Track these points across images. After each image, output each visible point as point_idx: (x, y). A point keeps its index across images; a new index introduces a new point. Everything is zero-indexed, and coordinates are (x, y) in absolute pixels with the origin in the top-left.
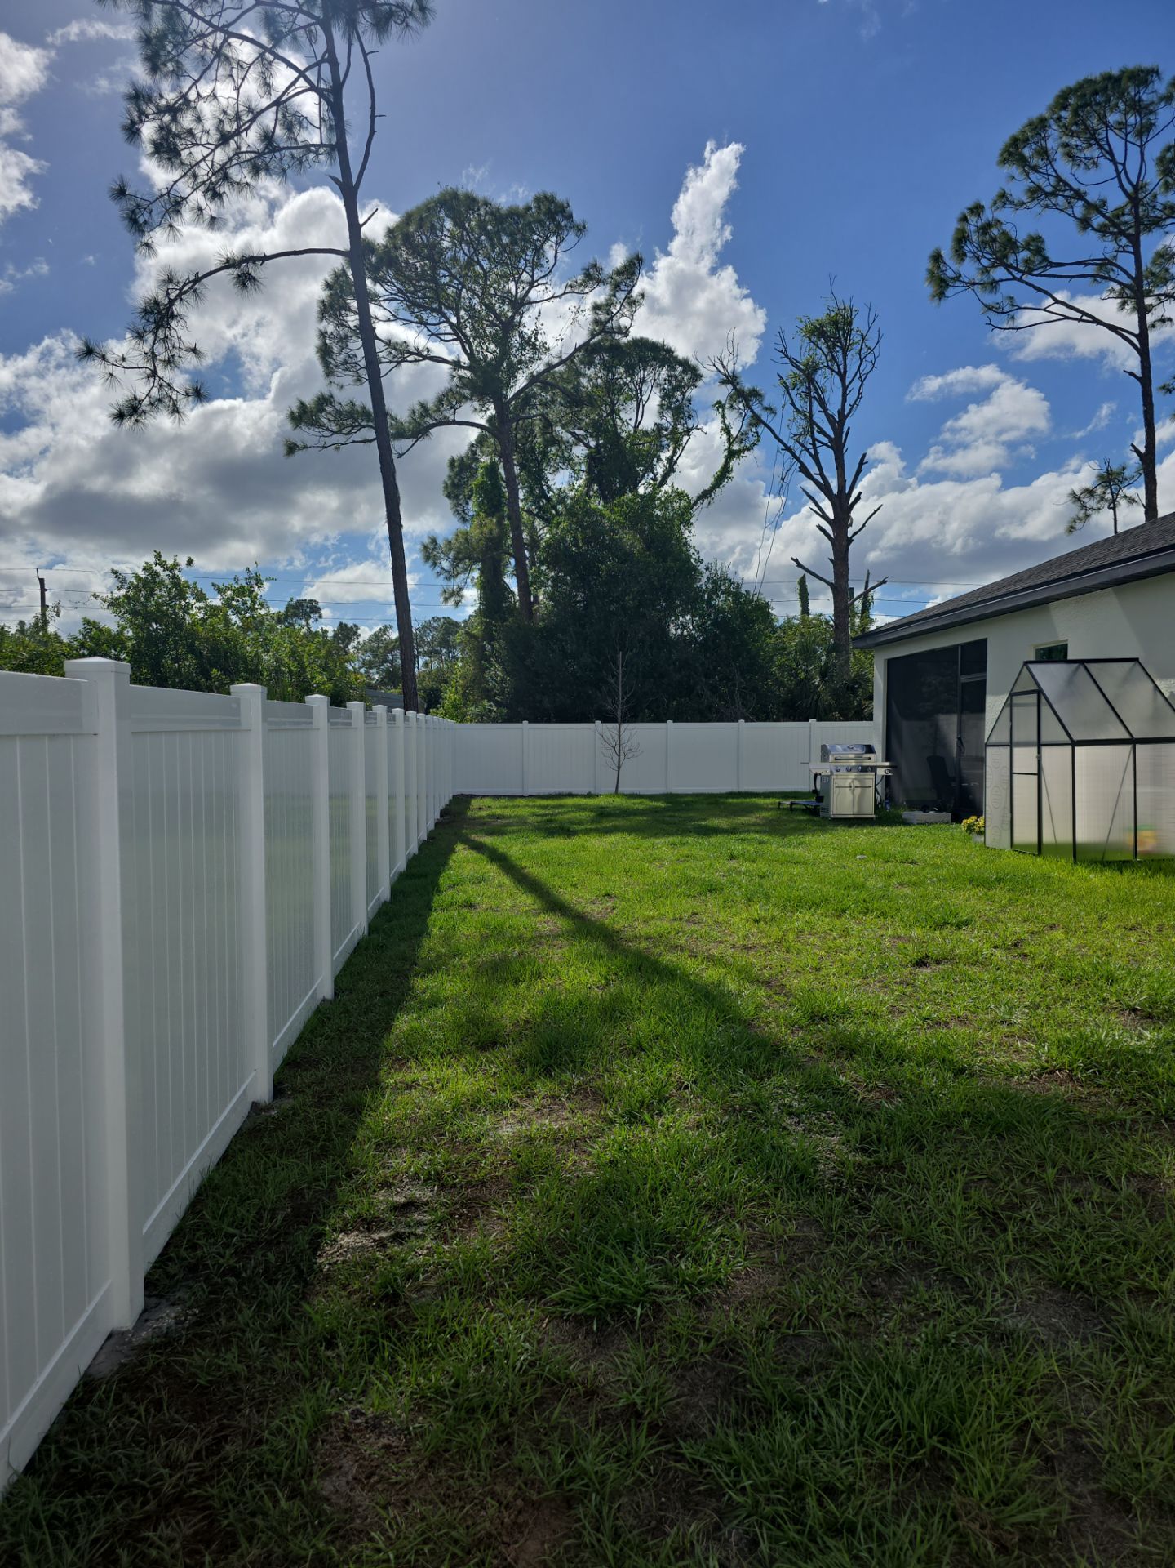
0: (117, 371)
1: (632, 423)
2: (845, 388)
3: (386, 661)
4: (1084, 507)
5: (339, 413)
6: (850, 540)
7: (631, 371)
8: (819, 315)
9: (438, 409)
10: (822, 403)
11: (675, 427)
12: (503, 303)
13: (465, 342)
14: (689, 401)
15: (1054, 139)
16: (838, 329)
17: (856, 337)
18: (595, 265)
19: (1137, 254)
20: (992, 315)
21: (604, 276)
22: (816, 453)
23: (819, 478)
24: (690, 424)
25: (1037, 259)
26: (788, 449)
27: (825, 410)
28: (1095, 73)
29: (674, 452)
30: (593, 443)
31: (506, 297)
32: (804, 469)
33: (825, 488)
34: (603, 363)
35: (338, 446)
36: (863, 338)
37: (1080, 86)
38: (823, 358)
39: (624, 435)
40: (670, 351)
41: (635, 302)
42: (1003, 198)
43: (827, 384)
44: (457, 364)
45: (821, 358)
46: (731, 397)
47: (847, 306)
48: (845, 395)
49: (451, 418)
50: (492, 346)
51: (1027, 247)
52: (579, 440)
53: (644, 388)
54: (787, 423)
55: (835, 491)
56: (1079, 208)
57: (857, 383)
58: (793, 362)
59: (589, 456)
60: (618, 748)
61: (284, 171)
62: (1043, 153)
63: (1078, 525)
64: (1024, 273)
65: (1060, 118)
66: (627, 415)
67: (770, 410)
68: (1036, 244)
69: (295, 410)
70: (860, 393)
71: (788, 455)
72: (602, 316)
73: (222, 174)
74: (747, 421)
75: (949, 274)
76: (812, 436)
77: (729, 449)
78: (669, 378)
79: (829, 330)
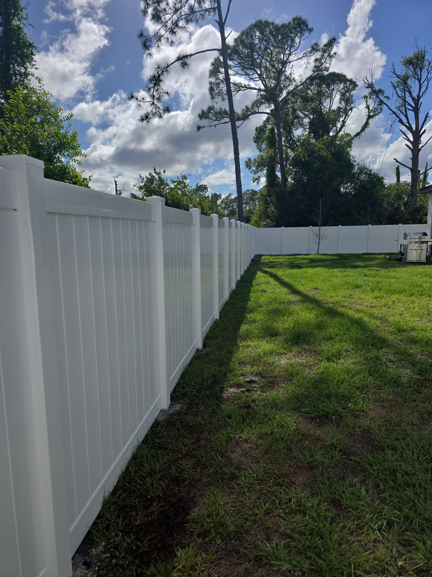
0: (142, 103)
1: (328, 107)
2: (420, 85)
3: (230, 207)
5: (216, 113)
6: (420, 150)
7: (328, 86)
8: (410, 54)
9: (252, 108)
11: (346, 108)
12: (278, 64)
13: (263, 80)
14: (352, 96)
16: (418, 60)
17: (426, 63)
18: (316, 44)
21: (319, 48)
22: (407, 114)
23: (407, 124)
24: (352, 105)
26: (394, 113)
27: (411, 95)
29: (345, 118)
30: (312, 117)
31: (279, 61)
32: (401, 121)
33: (410, 128)
34: (317, 84)
35: (215, 126)
36: (430, 63)
38: (411, 73)
39: (324, 112)
40: (345, 76)
41: (332, 56)
43: (413, 84)
44: (260, 90)
45: (410, 73)
46: (370, 94)
47: (423, 50)
48: (420, 88)
49: (257, 111)
50: (274, 81)
52: (306, 116)
53: (334, 92)
54: (394, 102)
55: (414, 129)
57: (426, 83)
58: (398, 76)
59: (309, 122)
60: (319, 236)
61: (197, 20)
66: (326, 104)
67: (387, 97)
69: (200, 113)
70: (427, 87)
71: (394, 115)
72: (318, 64)
73: (176, 24)
74: (377, 103)
76: (405, 107)
77: (369, 115)
78: (344, 87)
79: (414, 61)
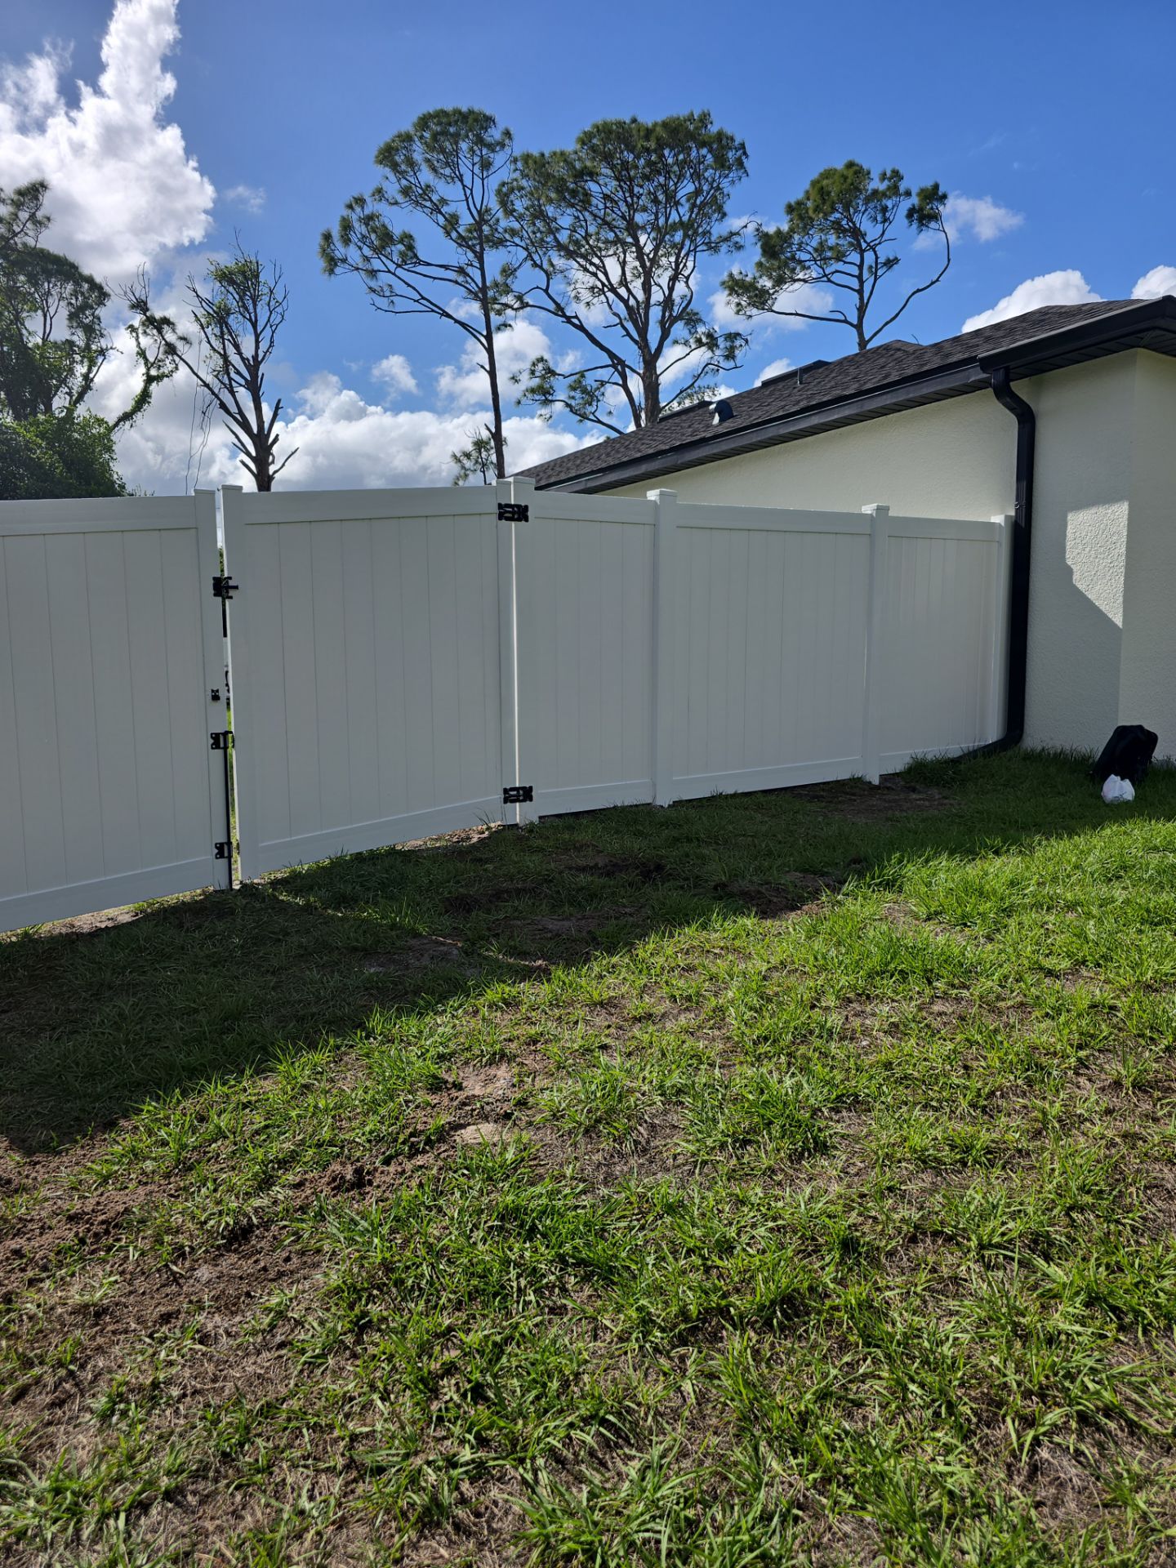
1: (41, 334)
2: (257, 336)
4: (463, 467)
6: (271, 478)
7: (33, 281)
8: (228, 263)
10: (237, 346)
11: (88, 345)
14: (100, 320)
15: (418, 152)
16: (246, 278)
17: (264, 290)
19: (482, 269)
20: (373, 295)
22: (234, 392)
23: (238, 417)
24: (103, 343)
25: (410, 254)
26: (206, 385)
27: (240, 353)
28: (449, 108)
29: (90, 369)
32: (223, 406)
33: (245, 425)
36: (271, 292)
37: (436, 115)
38: (235, 302)
39: (31, 345)
40: (74, 267)
41: (40, 223)
42: (379, 191)
43: (241, 329)
45: (233, 304)
46: (143, 324)
47: (254, 260)
48: (257, 342)
51: (401, 241)
53: (50, 300)
54: (203, 360)
55: (255, 430)
56: (441, 220)
57: (268, 330)
58: (206, 302)
62: (411, 163)
63: (460, 482)
64: (399, 266)
65: (422, 137)
66: (34, 324)
67: (183, 339)
68: (407, 239)
70: (272, 342)
71: (206, 390)
74: (162, 349)
75: (338, 255)
76: (228, 374)
77: (148, 374)
78: (75, 294)
79: (239, 279)
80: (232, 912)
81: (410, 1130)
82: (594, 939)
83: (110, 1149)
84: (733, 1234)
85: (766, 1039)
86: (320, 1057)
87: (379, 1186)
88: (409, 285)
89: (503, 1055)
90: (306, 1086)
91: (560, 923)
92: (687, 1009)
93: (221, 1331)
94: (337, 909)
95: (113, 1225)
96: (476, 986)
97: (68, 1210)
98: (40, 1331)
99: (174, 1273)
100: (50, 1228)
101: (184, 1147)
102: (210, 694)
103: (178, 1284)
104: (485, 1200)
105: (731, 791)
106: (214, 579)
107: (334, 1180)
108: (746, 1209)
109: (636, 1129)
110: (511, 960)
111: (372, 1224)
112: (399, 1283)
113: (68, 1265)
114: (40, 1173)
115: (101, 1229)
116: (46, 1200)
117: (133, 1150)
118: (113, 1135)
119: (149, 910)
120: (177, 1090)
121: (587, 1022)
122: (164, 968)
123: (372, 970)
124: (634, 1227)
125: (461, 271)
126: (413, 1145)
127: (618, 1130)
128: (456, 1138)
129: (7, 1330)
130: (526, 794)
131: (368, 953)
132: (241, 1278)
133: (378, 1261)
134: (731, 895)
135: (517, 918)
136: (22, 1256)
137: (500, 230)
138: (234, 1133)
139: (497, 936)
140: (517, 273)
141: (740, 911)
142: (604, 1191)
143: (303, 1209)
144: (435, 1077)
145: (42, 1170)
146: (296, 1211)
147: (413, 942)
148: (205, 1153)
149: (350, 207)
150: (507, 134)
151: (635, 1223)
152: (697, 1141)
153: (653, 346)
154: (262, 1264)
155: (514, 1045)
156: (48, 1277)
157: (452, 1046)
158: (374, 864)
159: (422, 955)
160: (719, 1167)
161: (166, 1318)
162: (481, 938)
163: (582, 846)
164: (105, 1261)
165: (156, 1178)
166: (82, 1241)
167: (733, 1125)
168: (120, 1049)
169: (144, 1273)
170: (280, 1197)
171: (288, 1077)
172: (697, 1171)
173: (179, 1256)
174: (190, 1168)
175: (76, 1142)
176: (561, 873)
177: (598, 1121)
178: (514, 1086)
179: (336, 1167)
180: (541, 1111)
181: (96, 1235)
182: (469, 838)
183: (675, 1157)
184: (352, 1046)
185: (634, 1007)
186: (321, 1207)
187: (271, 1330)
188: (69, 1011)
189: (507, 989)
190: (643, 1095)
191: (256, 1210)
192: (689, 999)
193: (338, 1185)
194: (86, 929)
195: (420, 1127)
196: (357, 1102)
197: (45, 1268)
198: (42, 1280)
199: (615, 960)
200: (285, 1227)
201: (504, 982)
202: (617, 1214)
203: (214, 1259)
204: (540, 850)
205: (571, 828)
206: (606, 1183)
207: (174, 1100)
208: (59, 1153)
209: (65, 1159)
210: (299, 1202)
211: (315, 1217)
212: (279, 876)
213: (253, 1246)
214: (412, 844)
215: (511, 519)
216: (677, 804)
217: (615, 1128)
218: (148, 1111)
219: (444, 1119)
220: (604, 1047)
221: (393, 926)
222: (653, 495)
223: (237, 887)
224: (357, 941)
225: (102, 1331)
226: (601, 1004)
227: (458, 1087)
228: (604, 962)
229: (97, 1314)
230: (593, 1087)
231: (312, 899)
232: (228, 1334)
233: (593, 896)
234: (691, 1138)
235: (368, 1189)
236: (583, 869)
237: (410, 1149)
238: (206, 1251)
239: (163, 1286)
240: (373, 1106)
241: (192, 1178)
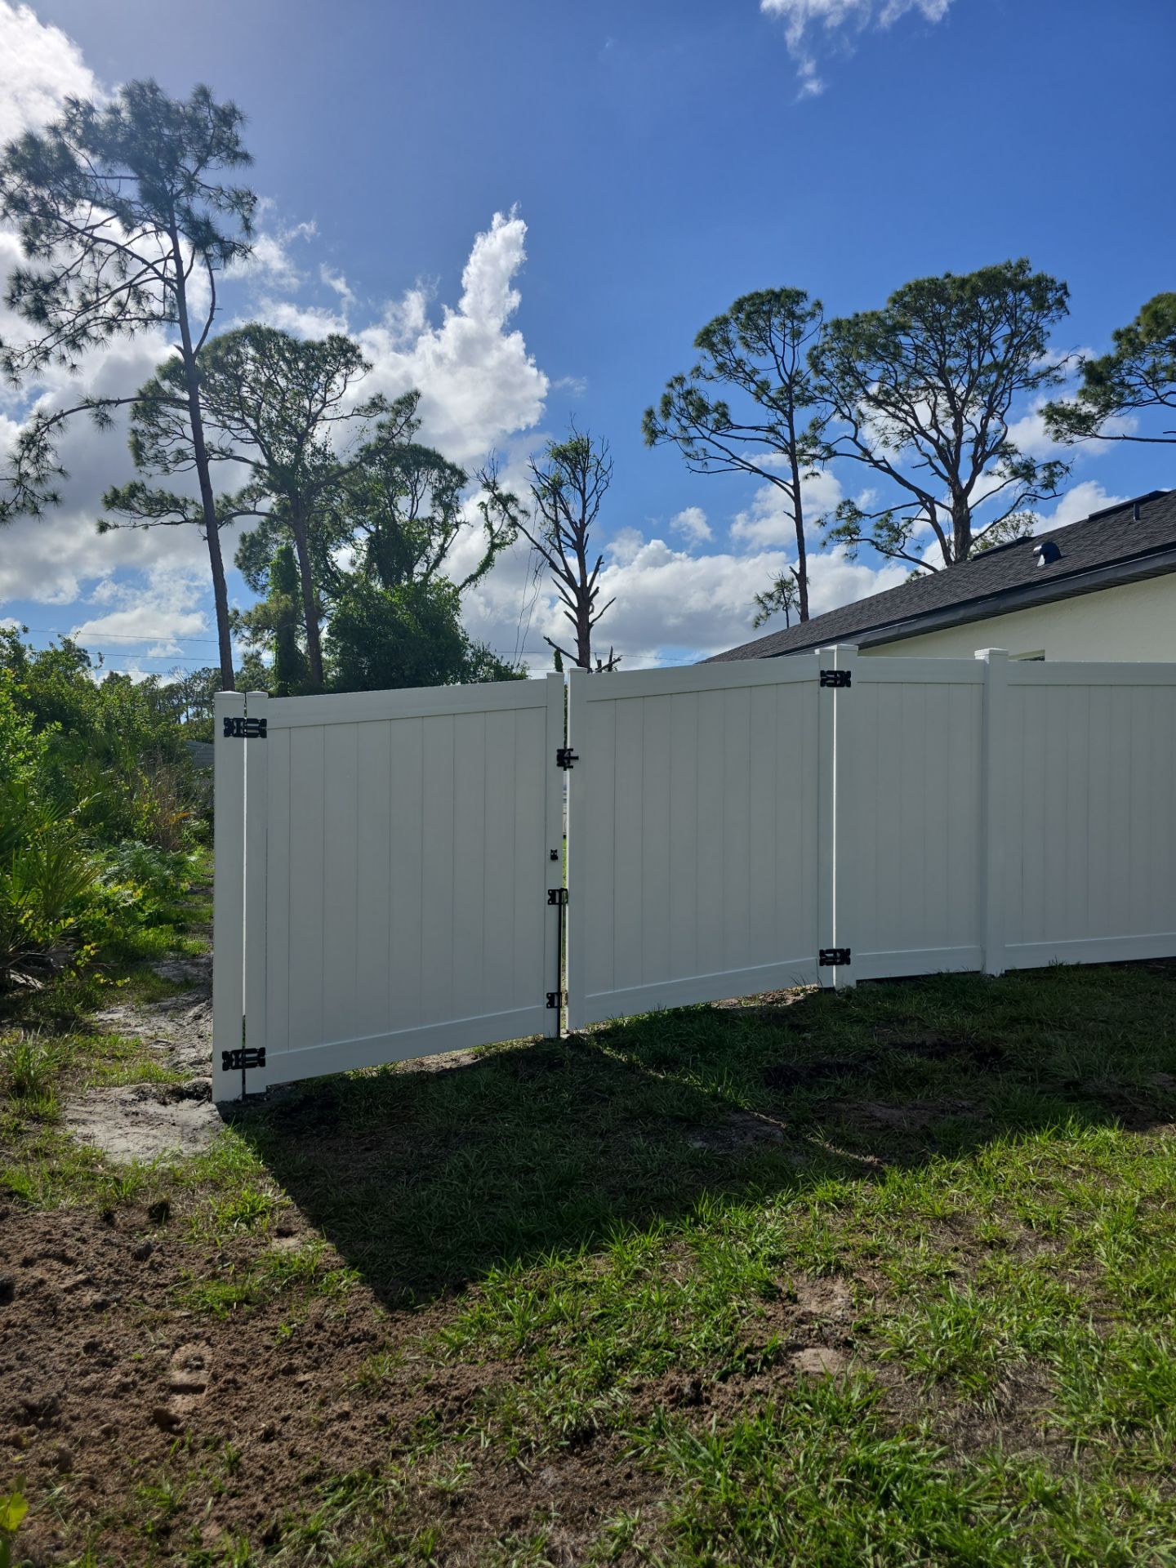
1: (408, 514)
2: (585, 502)
4: (765, 607)
5: (150, 499)
6: (591, 625)
7: (407, 471)
8: (563, 442)
9: (239, 503)
10: (566, 512)
11: (445, 520)
12: (298, 416)
13: (263, 444)
14: (458, 499)
15: (734, 332)
16: (578, 454)
17: (592, 462)
18: (380, 396)
19: (791, 427)
20: (688, 460)
21: (386, 405)
22: (563, 552)
23: (564, 573)
24: (458, 518)
25: (724, 420)
26: (539, 548)
27: (569, 517)
28: (762, 290)
29: (445, 540)
30: (373, 529)
31: (300, 411)
32: (553, 565)
33: (570, 580)
34: (381, 461)
35: (146, 527)
36: (599, 463)
37: (751, 298)
38: (568, 475)
39: (400, 523)
40: (440, 458)
41: (412, 426)
42: (698, 370)
43: (571, 497)
44: (257, 467)
45: (565, 476)
46: (492, 501)
47: (585, 437)
48: (584, 507)
49: (252, 510)
50: (287, 452)
51: (716, 410)
52: (360, 524)
53: (418, 486)
54: (538, 526)
55: (579, 585)
56: (753, 387)
57: (594, 498)
58: (544, 477)
59: (369, 539)
61: (132, 330)
62: (726, 342)
63: (761, 622)
64: (713, 432)
65: (738, 318)
66: (403, 503)
67: (524, 512)
68: (722, 409)
69: (108, 494)
70: (597, 506)
71: (539, 552)
72: (384, 434)
73: (83, 331)
74: (506, 521)
75: (659, 427)
76: (558, 537)
77: (492, 543)
78: (440, 479)
79: (571, 455)
80: (561, 1064)
81: (746, 1345)
82: (929, 1136)
83: (460, 1317)
84: (1128, 1549)
85: (1148, 1292)
86: (652, 1241)
87: (716, 1407)
88: (722, 448)
89: (839, 1268)
90: (638, 1273)
91: (889, 1111)
92: (1046, 1239)
93: (568, 1549)
94: (658, 1070)
95: (465, 1403)
96: (805, 1180)
97: (426, 1380)
98: (405, 1513)
99: (521, 1470)
100: (410, 1396)
101: (527, 1325)
102: (549, 853)
103: (525, 1483)
104: (832, 1448)
105: (1072, 961)
106: (559, 751)
107: (672, 1391)
108: (1141, 1517)
109: (997, 1385)
110: (839, 1151)
111: (714, 1453)
112: (745, 1532)
113: (427, 1441)
114: (399, 1331)
115: (455, 1405)
116: (406, 1363)
117: (481, 1320)
118: (463, 1300)
119: (487, 1054)
120: (519, 1259)
121: (928, 1239)
122: (502, 1119)
123: (697, 1145)
124: (1004, 1515)
125: (771, 429)
126: (749, 1363)
127: (975, 1384)
128: (794, 1361)
129: (375, 1505)
130: (842, 957)
131: (690, 1124)
132: (584, 1489)
133: (722, 1501)
134: (1085, 1097)
135: (842, 1101)
136: (387, 1423)
137: (810, 389)
138: (573, 1318)
139: (822, 1120)
140: (826, 426)
141: (1098, 1120)
142: (965, 1460)
143: (643, 1419)
144: (769, 1284)
145: (402, 1329)
146: (636, 1420)
147: (736, 1117)
148: (547, 1335)
149: (671, 386)
150: (819, 305)
151: (1005, 1509)
152: (1073, 1413)
153: (964, 483)
154: (604, 1478)
155: (850, 1257)
156: (410, 1451)
157: (785, 1248)
158: (691, 1022)
159: (745, 1134)
160: (1103, 1453)
161: (516, 1522)
162: (807, 1121)
163: (906, 1019)
164: (457, 1443)
165: (502, 1356)
166: (439, 1417)
167: (1117, 1401)
168: (466, 1203)
169: (493, 1464)
170: (620, 1401)
171: (619, 1258)
172: (1075, 1453)
173: (526, 1451)
174: (533, 1351)
175: (430, 1302)
176: (885, 1050)
177: (953, 1368)
178: (853, 1307)
179: (671, 1375)
180: (884, 1344)
181: (451, 1412)
182: (783, 999)
183: (1046, 1432)
184: (681, 1233)
185: (983, 1228)
186: (660, 1421)
187: (616, 1560)
188: (422, 1155)
189: (838, 1187)
190: (1003, 1342)
191: (597, 1411)
192: (1047, 1226)
193: (677, 1398)
194: (433, 1069)
195: (757, 1343)
196: (690, 1301)
197: (406, 1441)
198: (403, 1453)
199: (957, 1165)
200: (623, 1437)
201: (836, 1179)
202: (982, 1494)
203: (558, 1462)
204: (859, 1020)
205: (890, 996)
206: (966, 1449)
207: (516, 1270)
208: (417, 1312)
209: (421, 1319)
210: (637, 1412)
211: (654, 1431)
212: (602, 1027)
213: (595, 1454)
214: (727, 1001)
215: (834, 685)
216: (1010, 974)
217: (973, 1381)
218: (493, 1279)
219: (781, 1338)
220: (951, 1274)
221: (715, 1097)
222: (981, 655)
223: (565, 1037)
224: (680, 1110)
225: (458, 1524)
226: (944, 1218)
227: (794, 1299)
228: (944, 1167)
229: (454, 1503)
230: (944, 1325)
231: (634, 1057)
232: (575, 1554)
233: (923, 1081)
234: (1064, 1408)
235: (705, 1408)
236: (910, 1047)
237: (747, 1367)
238: (550, 1451)
239: (512, 1482)
240: (708, 1307)
241: (535, 1362)
